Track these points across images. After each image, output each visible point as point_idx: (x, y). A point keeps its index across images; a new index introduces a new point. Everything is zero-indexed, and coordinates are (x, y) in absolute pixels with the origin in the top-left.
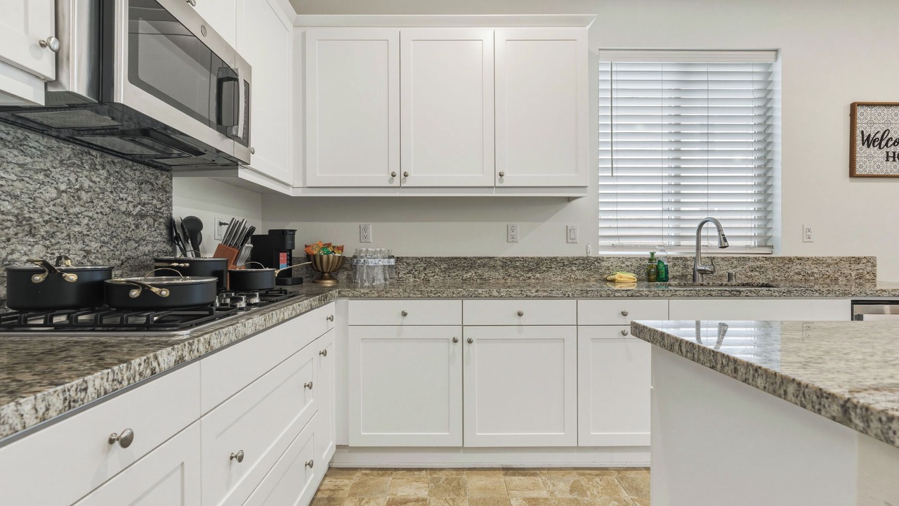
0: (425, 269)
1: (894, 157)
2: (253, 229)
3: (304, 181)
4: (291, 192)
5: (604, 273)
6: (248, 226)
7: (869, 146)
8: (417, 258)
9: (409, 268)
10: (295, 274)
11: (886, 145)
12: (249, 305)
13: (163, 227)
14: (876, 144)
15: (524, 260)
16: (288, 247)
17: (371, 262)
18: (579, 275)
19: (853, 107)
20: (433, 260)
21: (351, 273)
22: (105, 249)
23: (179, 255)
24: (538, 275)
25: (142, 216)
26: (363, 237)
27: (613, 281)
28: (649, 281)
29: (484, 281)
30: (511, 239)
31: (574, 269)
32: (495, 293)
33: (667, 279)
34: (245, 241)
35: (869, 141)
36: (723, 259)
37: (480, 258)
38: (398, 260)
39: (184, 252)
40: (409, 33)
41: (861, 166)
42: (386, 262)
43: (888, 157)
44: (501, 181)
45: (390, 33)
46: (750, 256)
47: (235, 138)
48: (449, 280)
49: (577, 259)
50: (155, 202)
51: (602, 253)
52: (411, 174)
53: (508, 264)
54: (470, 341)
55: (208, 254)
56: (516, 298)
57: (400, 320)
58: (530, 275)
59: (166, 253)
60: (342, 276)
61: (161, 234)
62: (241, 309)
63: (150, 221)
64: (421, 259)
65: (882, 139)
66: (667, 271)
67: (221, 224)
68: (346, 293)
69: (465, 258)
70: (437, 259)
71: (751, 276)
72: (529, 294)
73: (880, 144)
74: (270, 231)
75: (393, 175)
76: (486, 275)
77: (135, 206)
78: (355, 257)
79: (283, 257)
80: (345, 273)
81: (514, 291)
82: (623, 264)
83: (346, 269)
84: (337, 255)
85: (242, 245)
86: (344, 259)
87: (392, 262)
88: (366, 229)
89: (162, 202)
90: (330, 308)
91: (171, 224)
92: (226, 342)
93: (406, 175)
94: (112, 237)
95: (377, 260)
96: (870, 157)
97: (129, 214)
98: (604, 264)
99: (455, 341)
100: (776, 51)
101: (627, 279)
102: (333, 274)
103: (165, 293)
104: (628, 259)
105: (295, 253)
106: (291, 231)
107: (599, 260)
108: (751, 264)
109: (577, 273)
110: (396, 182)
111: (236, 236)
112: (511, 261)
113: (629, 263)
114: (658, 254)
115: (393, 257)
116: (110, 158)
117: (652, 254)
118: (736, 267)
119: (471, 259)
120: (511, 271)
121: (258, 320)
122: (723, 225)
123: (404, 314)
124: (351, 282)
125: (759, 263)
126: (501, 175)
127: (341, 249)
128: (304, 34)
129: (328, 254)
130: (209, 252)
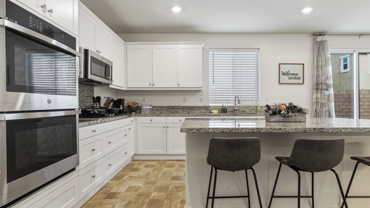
0: (161, 109)
1: (291, 78)
2: (113, 99)
3: (127, 86)
4: (123, 89)
5: (211, 110)
6: (112, 98)
7: (284, 75)
8: (159, 106)
9: (156, 109)
10: (124, 110)
11: (289, 75)
12: (112, 116)
13: (92, 99)
14: (286, 75)
15: (188, 107)
16: (123, 103)
17: (145, 107)
18: (203, 111)
19: (280, 64)
20: (163, 107)
21: (140, 110)
22: (81, 104)
23: (95, 105)
24: (192, 111)
25: (88, 97)
26: (144, 101)
27: (212, 113)
28: (222, 112)
29: (177, 113)
30: (185, 101)
31: (202, 109)
32: (174, 115)
33: (226, 112)
34: (111, 102)
35: (284, 74)
36: (243, 106)
37: (176, 106)
38: (153, 107)
39: (96, 105)
40: (155, 46)
41: (282, 81)
42: (149, 107)
43: (289, 78)
44: (179, 86)
45: (149, 46)
46: (251, 106)
47: (109, 79)
48: (167, 112)
49: (203, 106)
50: (90, 93)
51: (210, 105)
52: (155, 84)
53: (184, 108)
54: (168, 127)
55: (102, 105)
56: (180, 116)
57: (150, 122)
58: (190, 111)
59: (93, 105)
60: (138, 111)
61: (92, 101)
62: (110, 116)
63: (89, 97)
64: (160, 107)
65: (287, 73)
66: (226, 110)
67: (105, 97)
68: (137, 115)
69: (172, 106)
70: (164, 107)
71: (251, 111)
72: (183, 115)
73: (287, 75)
74: (118, 99)
75: (150, 84)
76: (178, 111)
77: (87, 95)
78: (141, 106)
79: (121, 106)
80: (139, 110)
81: (179, 115)
82: (215, 108)
83: (139, 109)
84: (136, 105)
85: (111, 103)
86: (138, 107)
87: (151, 107)
88: (144, 98)
89: (92, 93)
90: (132, 118)
91: (94, 98)
92: (108, 121)
93: (154, 84)
94: (83, 102)
95: (147, 107)
96: (284, 78)
97: (85, 96)
98: (210, 108)
99: (164, 127)
100: (259, 49)
101: (215, 112)
102: (135, 111)
103: (97, 112)
104: (217, 106)
105: (124, 105)
106: (123, 99)
107: (209, 107)
108: (251, 108)
109: (203, 110)
110: (151, 86)
111: (109, 101)
112: (185, 107)
113: (217, 108)
114: (224, 105)
115: (152, 106)
116: (82, 85)
117: (223, 105)
118: (247, 109)
119: (173, 106)
120: (185, 110)
121: (114, 118)
122: (239, 97)
123: (151, 120)
124: (140, 113)
125: (253, 108)
126: (179, 84)
127: (137, 104)
128: (127, 47)
129: (134, 105)
130: (102, 104)
